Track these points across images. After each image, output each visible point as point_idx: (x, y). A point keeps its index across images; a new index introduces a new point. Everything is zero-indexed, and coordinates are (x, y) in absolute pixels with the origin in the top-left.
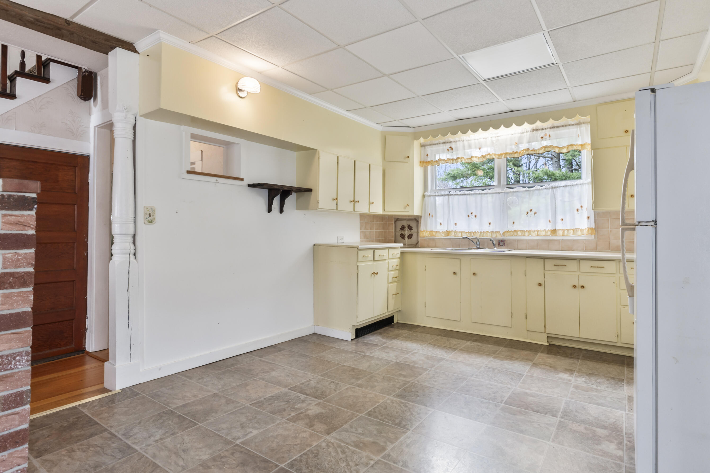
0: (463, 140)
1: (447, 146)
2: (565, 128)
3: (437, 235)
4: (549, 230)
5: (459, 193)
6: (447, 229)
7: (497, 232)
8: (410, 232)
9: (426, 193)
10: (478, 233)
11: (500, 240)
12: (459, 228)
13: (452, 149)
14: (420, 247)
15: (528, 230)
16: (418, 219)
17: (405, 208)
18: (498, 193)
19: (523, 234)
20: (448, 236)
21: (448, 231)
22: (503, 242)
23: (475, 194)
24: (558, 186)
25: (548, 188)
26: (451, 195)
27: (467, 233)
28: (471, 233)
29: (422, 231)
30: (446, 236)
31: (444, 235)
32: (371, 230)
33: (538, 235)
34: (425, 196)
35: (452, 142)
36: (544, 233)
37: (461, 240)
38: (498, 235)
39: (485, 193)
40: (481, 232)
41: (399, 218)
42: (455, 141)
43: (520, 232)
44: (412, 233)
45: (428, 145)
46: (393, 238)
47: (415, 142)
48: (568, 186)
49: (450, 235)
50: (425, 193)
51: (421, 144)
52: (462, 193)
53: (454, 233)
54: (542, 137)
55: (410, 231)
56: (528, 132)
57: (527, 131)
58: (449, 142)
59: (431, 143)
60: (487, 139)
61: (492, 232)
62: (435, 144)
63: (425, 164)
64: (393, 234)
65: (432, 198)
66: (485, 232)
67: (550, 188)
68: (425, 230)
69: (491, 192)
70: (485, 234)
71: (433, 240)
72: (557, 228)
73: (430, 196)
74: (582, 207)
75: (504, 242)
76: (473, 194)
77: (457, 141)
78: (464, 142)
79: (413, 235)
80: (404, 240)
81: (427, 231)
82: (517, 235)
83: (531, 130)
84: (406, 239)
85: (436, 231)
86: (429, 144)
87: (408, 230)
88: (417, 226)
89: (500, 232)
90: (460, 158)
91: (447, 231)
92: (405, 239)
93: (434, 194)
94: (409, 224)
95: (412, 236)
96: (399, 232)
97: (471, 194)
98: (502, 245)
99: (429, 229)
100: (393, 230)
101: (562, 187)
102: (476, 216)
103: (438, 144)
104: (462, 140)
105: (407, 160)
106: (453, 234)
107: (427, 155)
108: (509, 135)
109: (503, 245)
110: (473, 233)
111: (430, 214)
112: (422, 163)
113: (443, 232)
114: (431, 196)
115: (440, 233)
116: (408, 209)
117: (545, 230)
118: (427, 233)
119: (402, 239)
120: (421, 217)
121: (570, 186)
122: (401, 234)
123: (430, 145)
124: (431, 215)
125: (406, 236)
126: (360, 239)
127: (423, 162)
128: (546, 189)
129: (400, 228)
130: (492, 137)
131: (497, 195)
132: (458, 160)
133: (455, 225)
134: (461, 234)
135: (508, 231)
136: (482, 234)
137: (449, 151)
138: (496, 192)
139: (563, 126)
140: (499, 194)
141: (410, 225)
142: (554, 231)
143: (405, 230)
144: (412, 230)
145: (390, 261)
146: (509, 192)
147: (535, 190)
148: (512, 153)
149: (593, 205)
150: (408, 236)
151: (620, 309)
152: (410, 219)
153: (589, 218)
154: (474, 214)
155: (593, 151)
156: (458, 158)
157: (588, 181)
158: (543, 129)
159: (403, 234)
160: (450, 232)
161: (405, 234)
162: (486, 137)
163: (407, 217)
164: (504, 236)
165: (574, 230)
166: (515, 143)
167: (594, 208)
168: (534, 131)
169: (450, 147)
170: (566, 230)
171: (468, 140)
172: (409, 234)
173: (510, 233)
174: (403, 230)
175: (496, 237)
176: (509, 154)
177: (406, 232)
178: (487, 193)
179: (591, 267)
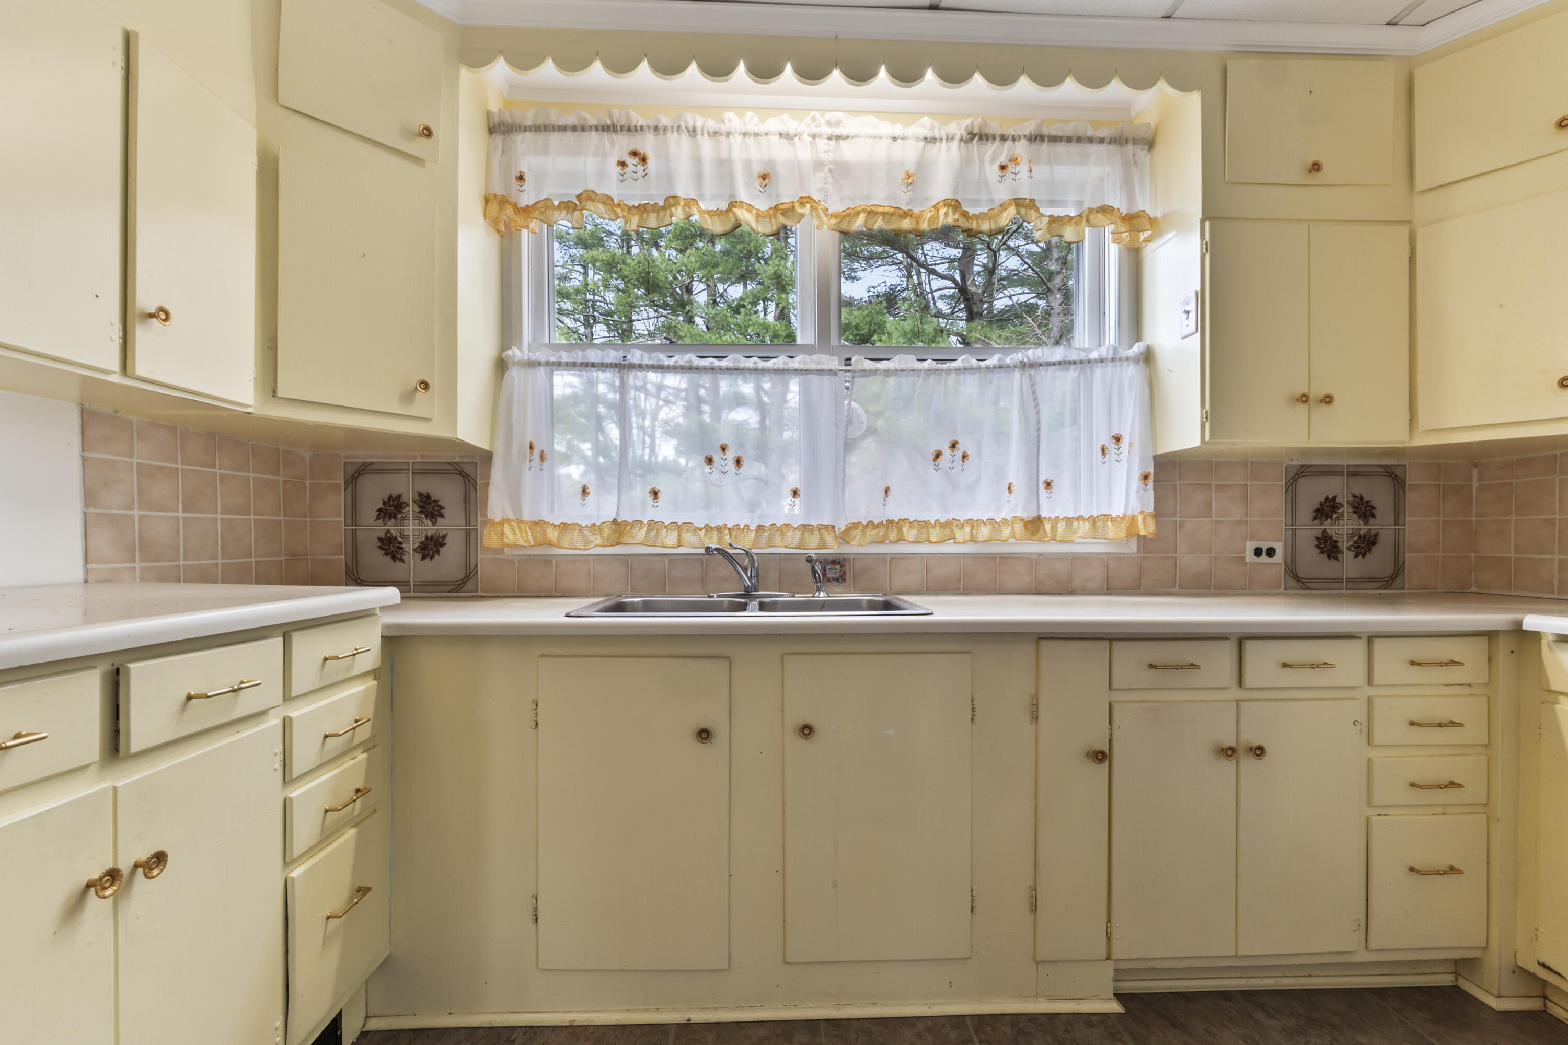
0: (694, 131)
1: (621, 145)
2: (1074, 148)
3: (566, 541)
4: (1005, 521)
6: (617, 514)
7: (826, 526)
8: (429, 528)
9: (515, 353)
10: (749, 529)
11: (827, 560)
12: (663, 513)
13: (644, 160)
14: (480, 593)
15: (942, 521)
16: (468, 470)
17: (408, 397)
18: (830, 370)
19: (923, 536)
20: (618, 544)
21: (619, 520)
22: (838, 567)
23: (737, 369)
24: (1041, 361)
25: (1008, 366)
26: (632, 367)
27: (700, 529)
28: (719, 529)
29: (498, 519)
30: (612, 545)
31: (599, 541)
32: (184, 511)
33: (973, 540)
34: (509, 364)
35: (642, 127)
36: (985, 532)
37: (670, 561)
38: (829, 538)
39: (776, 367)
40: (760, 528)
41: (372, 463)
42: (656, 129)
43: (911, 527)
44: (442, 533)
45: (526, 129)
46: (343, 557)
47: (465, 73)
48: (1075, 363)
49: (626, 539)
50: (510, 352)
51: (489, 114)
52: (682, 363)
53: (644, 531)
54: (1003, 167)
55: (429, 522)
56: (953, 138)
57: (950, 136)
58: (630, 129)
59: (539, 122)
60: (796, 139)
61: (804, 526)
62: (563, 129)
63: (509, 211)
64: (339, 537)
65: (541, 372)
66: (779, 529)
67: (1015, 367)
68: (511, 516)
69: (802, 367)
70: (778, 533)
71: (547, 561)
72: (1044, 514)
73: (533, 364)
74: (1118, 439)
75: (842, 566)
76: (728, 369)
77: (665, 129)
78: (699, 136)
79: (448, 540)
80: (400, 567)
81: (520, 522)
82: (900, 539)
83: (965, 134)
84: (411, 557)
85: (565, 524)
86: (529, 123)
87: (420, 520)
88: (467, 500)
89: (833, 527)
90: (682, 203)
91: (615, 520)
92: (402, 560)
93: (552, 359)
94: (424, 491)
95: (443, 545)
96: (375, 529)
97: (720, 369)
98: (834, 579)
99: (527, 516)
100: (342, 519)
101: (1054, 364)
102: (738, 462)
103: (574, 129)
104: (690, 125)
105: (418, 147)
106: (641, 534)
107: (521, 178)
108: (880, 138)
109: (837, 580)
110: (727, 532)
111: (531, 447)
112: (494, 207)
113: (594, 525)
114: (537, 364)
115: (581, 529)
116: (422, 404)
117: (991, 521)
118: (520, 530)
119: (389, 558)
120: (487, 457)
121: (1081, 362)
122: (382, 535)
123: (537, 129)
124: (537, 452)
125: (410, 547)
126: (86, 562)
127: (503, 201)
128: (1001, 367)
129: (380, 510)
130: (813, 136)
131: (826, 379)
132: (673, 209)
133: (649, 499)
134: (679, 536)
135: (867, 525)
136: (767, 534)
137: (629, 170)
138: (819, 367)
139: (1069, 140)
140: (833, 378)
141: (428, 496)
142: (1034, 525)
143: (404, 518)
144: (442, 516)
145: (296, 712)
146: (870, 370)
147: (965, 369)
148: (892, 214)
149: (1208, 425)
150: (418, 545)
151: (1368, 820)
152: (427, 467)
153: (1146, 477)
154: (731, 455)
155: (1207, 223)
156: (672, 201)
157: (1137, 348)
158: (1003, 138)
159: (394, 534)
160: (628, 528)
161: (402, 536)
162: (792, 133)
163: (415, 457)
164: (848, 543)
165: (1093, 520)
166: (903, 175)
167: (1207, 438)
168: (972, 139)
169: (631, 149)
170: (1069, 521)
171: (715, 133)
172: (427, 537)
173: (875, 532)
174: (392, 516)
175: (823, 545)
176: (884, 214)
177: (411, 527)
178: (783, 370)
179: (1285, 665)
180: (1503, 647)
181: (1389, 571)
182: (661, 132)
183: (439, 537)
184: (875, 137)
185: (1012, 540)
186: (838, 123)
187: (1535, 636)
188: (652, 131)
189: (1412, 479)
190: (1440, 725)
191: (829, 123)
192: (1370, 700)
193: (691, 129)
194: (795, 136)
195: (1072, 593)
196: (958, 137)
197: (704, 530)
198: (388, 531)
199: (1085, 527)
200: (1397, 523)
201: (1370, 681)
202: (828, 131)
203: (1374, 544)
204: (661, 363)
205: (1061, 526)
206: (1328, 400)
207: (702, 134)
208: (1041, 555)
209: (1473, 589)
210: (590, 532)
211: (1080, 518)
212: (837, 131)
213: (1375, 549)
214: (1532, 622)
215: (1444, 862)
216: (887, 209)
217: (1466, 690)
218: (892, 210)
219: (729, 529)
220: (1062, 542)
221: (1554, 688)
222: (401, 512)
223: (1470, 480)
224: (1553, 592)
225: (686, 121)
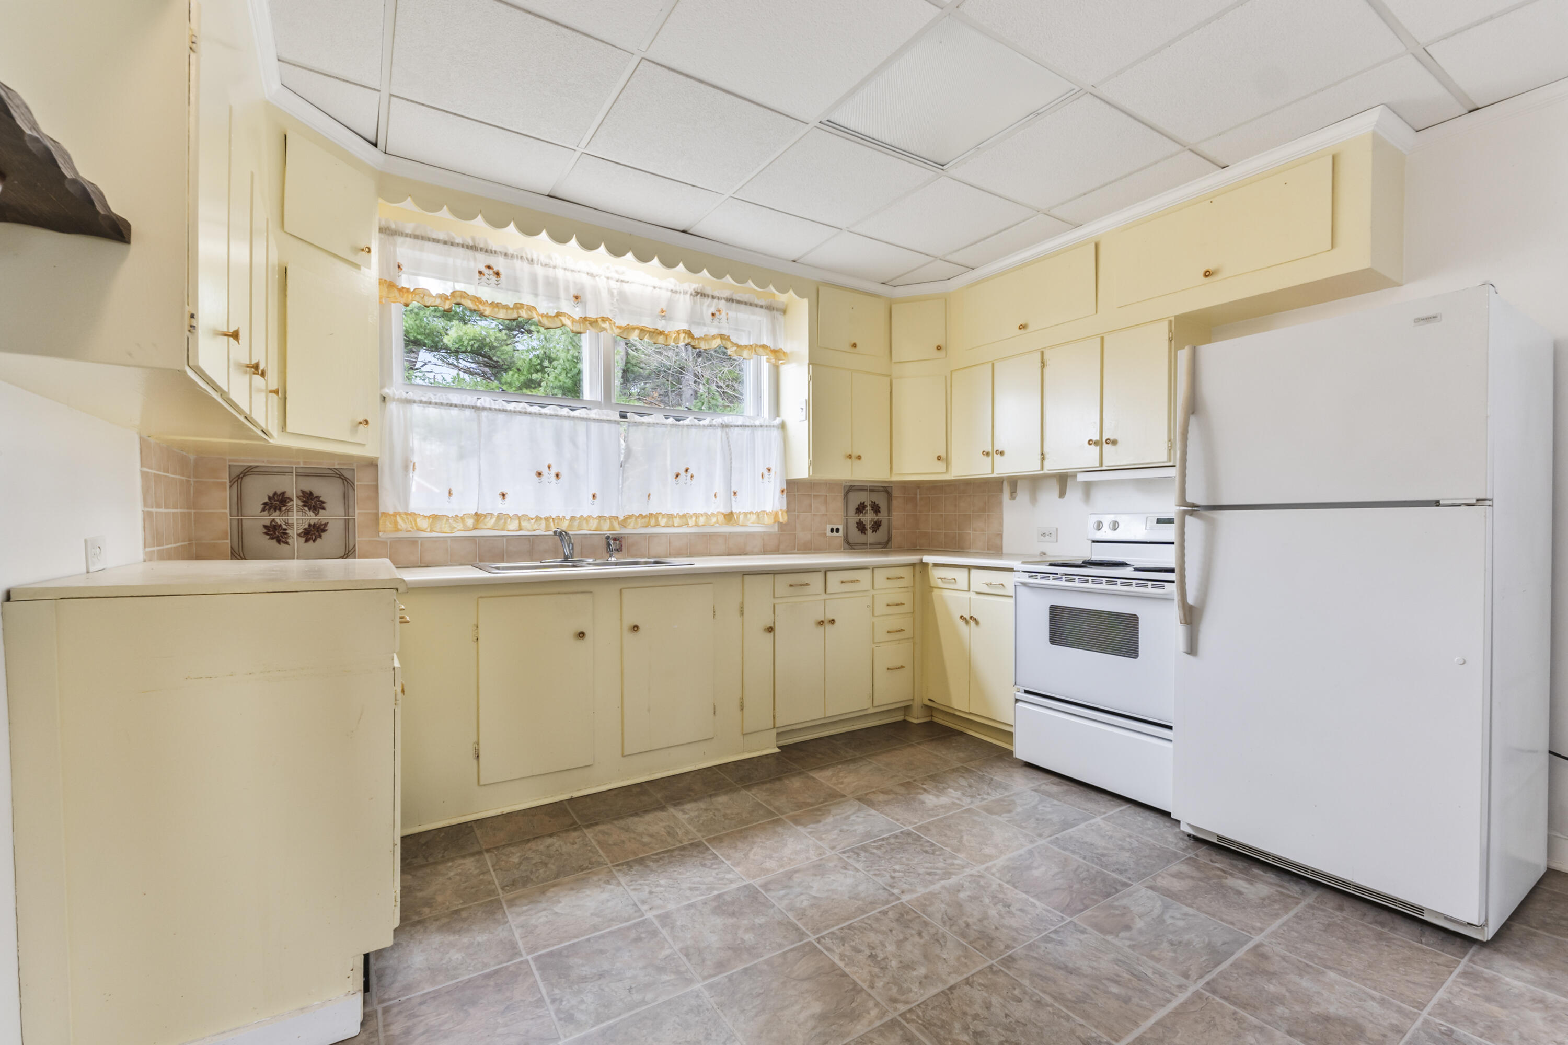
0: (532, 261)
1: (481, 260)
2: (748, 308)
4: (713, 514)
5: (511, 407)
6: (478, 510)
7: (614, 517)
9: (390, 392)
10: (564, 519)
11: (614, 537)
13: (497, 273)
15: (681, 514)
16: (347, 474)
17: (354, 430)
18: (615, 421)
19: (670, 523)
20: (476, 529)
21: (479, 512)
22: (618, 542)
23: (558, 416)
24: (731, 424)
25: (715, 426)
26: (484, 409)
27: (532, 519)
28: (547, 519)
29: (391, 512)
30: (470, 530)
31: (462, 527)
33: (697, 525)
34: (386, 399)
35: (492, 249)
36: (702, 520)
37: (507, 540)
38: (616, 525)
40: (573, 518)
41: (257, 466)
42: (502, 251)
43: (663, 518)
44: (324, 522)
45: (407, 235)
46: (229, 541)
48: (748, 426)
49: (482, 526)
52: (518, 409)
53: (494, 520)
54: (713, 315)
55: (311, 513)
56: (687, 293)
57: (685, 292)
58: (487, 252)
59: (417, 233)
60: (597, 278)
61: (600, 517)
62: (434, 240)
63: (395, 292)
64: (225, 525)
65: (417, 406)
66: (585, 519)
67: (719, 426)
69: (597, 417)
70: (585, 521)
72: (734, 510)
74: (769, 470)
75: (620, 541)
76: (551, 415)
77: (508, 253)
78: (535, 266)
79: (329, 527)
80: (283, 546)
81: (407, 514)
82: (657, 525)
83: (693, 292)
84: (295, 540)
85: (437, 515)
86: (408, 231)
87: (303, 511)
88: (345, 497)
89: (618, 518)
90: (525, 308)
91: (475, 512)
92: (287, 543)
93: (424, 399)
94: (307, 488)
95: (324, 531)
96: (261, 519)
97: (546, 415)
100: (228, 511)
101: (738, 426)
102: (557, 475)
103: (445, 243)
106: (491, 522)
107: (399, 268)
108: (647, 286)
110: (551, 520)
112: (384, 287)
113: (457, 516)
114: (414, 402)
115: (448, 519)
117: (706, 514)
118: (409, 520)
119: (274, 541)
121: (751, 426)
122: (268, 523)
125: (294, 533)
126: (145, 547)
127: (389, 285)
128: (711, 426)
129: (265, 504)
130: (608, 278)
131: (612, 426)
132: (521, 312)
133: (500, 499)
134: (520, 523)
135: (637, 516)
136: (577, 522)
137: (486, 278)
138: (609, 418)
139: (746, 303)
140: (616, 425)
141: (311, 494)
142: (729, 517)
143: (288, 511)
144: (324, 509)
146: (639, 423)
147: (692, 426)
148: (654, 332)
149: (811, 467)
150: (301, 531)
151: (873, 649)
152: (313, 471)
153: (783, 491)
154: (554, 471)
155: (811, 366)
156: (519, 306)
157: (777, 421)
158: (713, 297)
159: (279, 522)
160: (483, 518)
161: (287, 524)
162: (595, 274)
163: (299, 463)
164: (625, 527)
165: (758, 514)
166: (659, 310)
167: (811, 474)
168: (697, 295)
169: (486, 264)
170: (745, 514)
171: (546, 265)
172: (310, 525)
173: (643, 520)
174: (277, 508)
175: (612, 528)
176: (650, 332)
177: (295, 517)
178: (587, 419)
179: (842, 582)
180: (918, 569)
181: (886, 539)
182: (510, 257)
183: (321, 525)
184: (644, 285)
185: (717, 525)
186: (623, 273)
187: (927, 564)
188: (503, 256)
189: (895, 493)
190: (897, 605)
191: (617, 272)
192: (873, 596)
193: (530, 259)
194: (597, 276)
195: (746, 554)
196: (689, 293)
197: (534, 520)
198: (273, 520)
199: (754, 517)
200: (889, 516)
201: (873, 588)
202: (617, 276)
203: (880, 526)
204: (505, 408)
205: (742, 517)
206: (859, 458)
207: (538, 264)
208: (730, 533)
209: (918, 548)
210: (454, 521)
211: (751, 513)
212: (622, 278)
213: (881, 528)
214: (927, 559)
215: (899, 665)
216: (651, 330)
217: (906, 589)
218: (653, 330)
219: (553, 519)
220: (742, 526)
221: (932, 585)
222: (285, 506)
223: (917, 495)
224: (942, 547)
225: (526, 253)
